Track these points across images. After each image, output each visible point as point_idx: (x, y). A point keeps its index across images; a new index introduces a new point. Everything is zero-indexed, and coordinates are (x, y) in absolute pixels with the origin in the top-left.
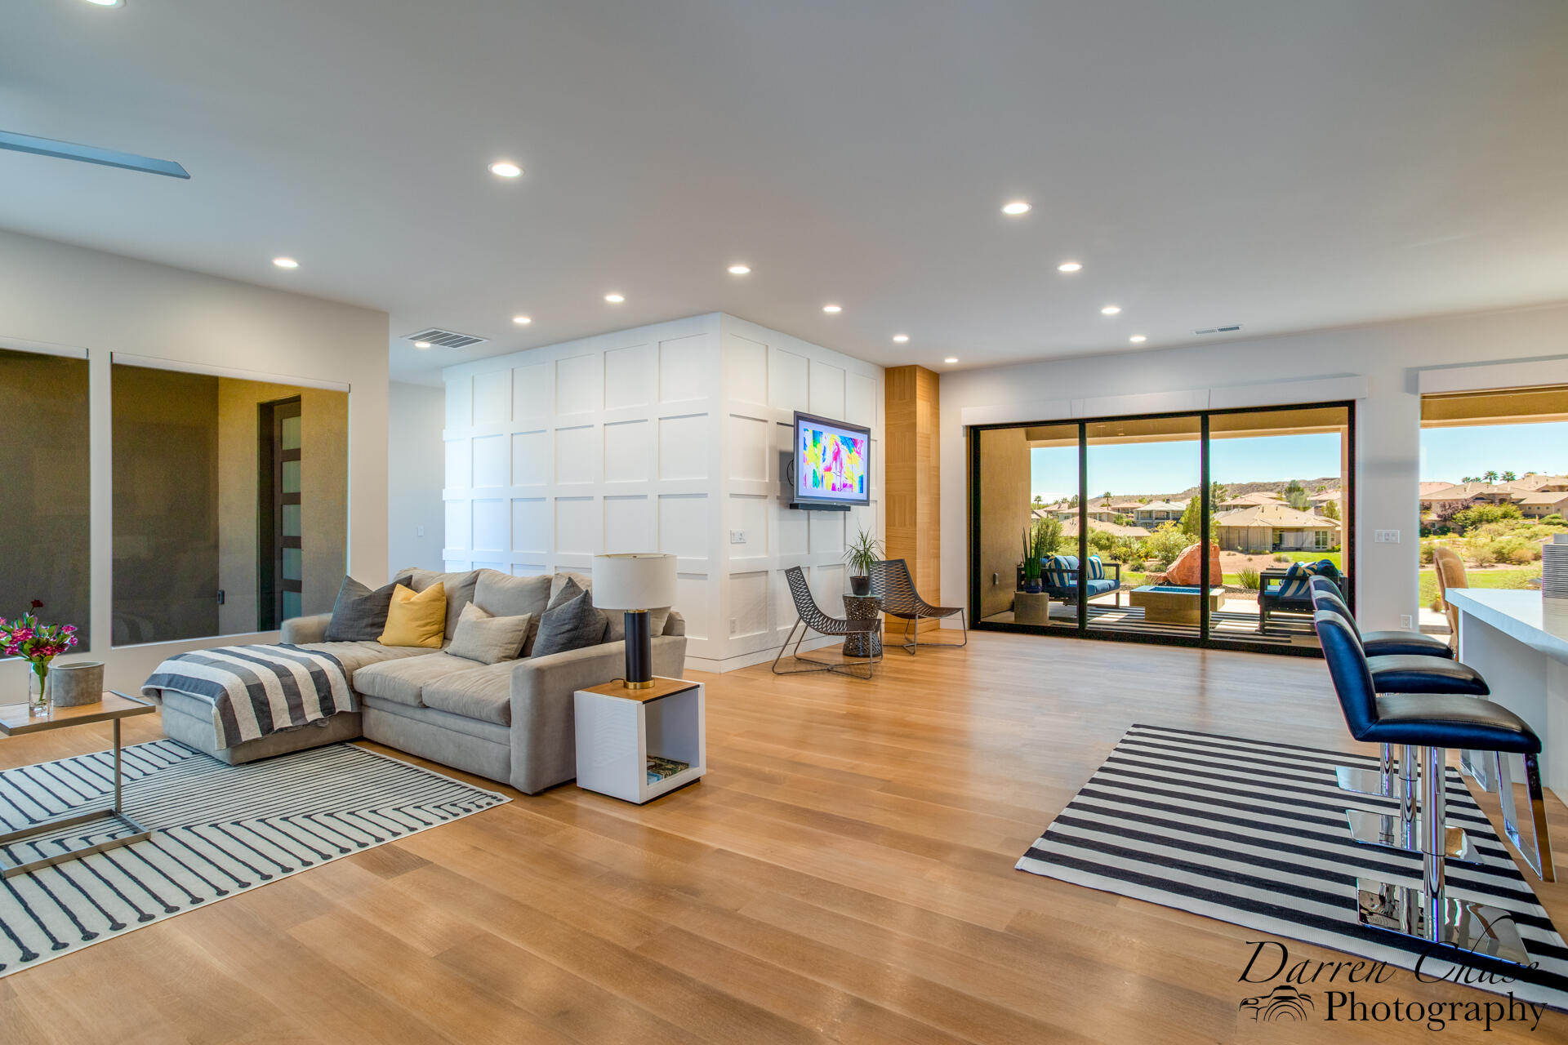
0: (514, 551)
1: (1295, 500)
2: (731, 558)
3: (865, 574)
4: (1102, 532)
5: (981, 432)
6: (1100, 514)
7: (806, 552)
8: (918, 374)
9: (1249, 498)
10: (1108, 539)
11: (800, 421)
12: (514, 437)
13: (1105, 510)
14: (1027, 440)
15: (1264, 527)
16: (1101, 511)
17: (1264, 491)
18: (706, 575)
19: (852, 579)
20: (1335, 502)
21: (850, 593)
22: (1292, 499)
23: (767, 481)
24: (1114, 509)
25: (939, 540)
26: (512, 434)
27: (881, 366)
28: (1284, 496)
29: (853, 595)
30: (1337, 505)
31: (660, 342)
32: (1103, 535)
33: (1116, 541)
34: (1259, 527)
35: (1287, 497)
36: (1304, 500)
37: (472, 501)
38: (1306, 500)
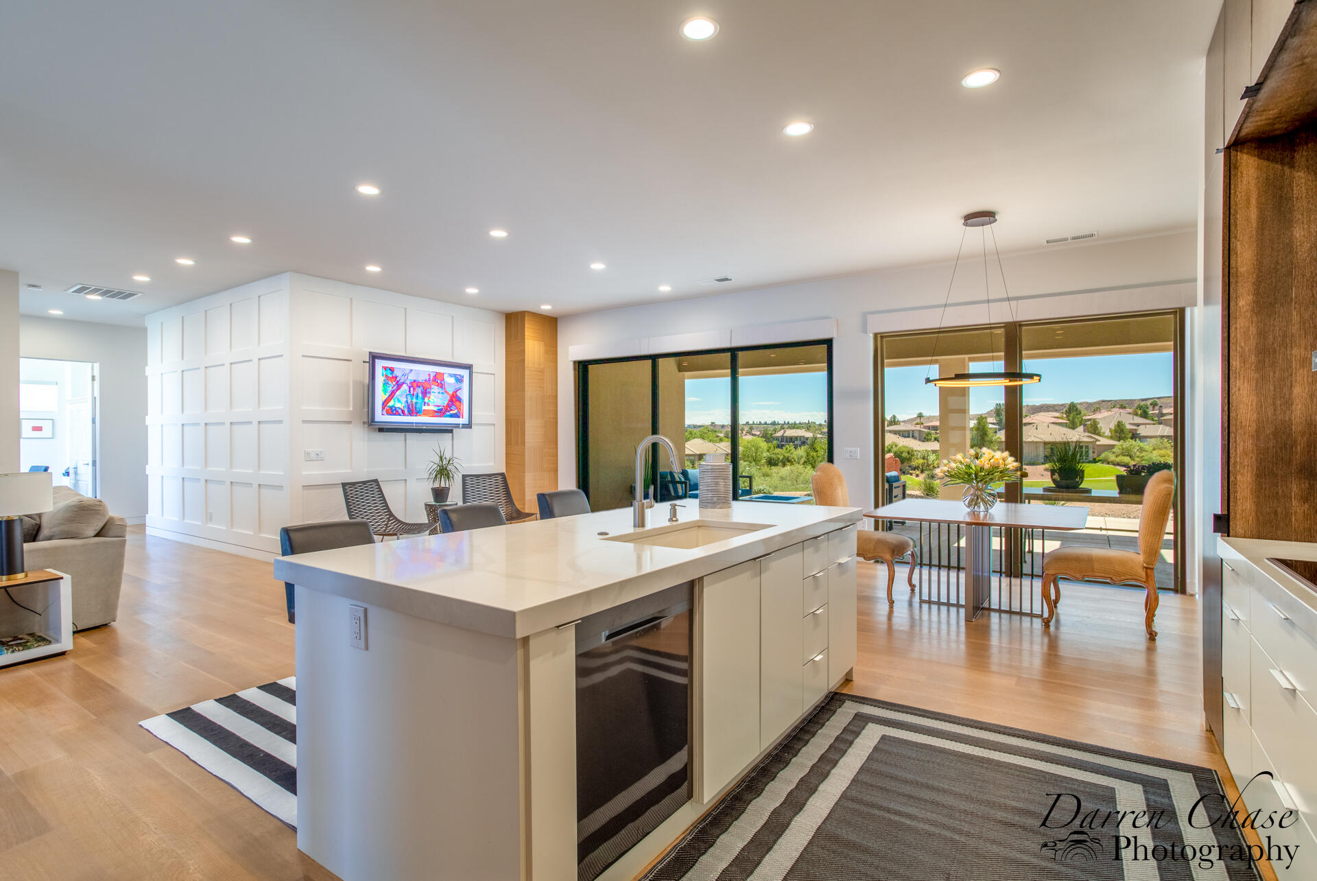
0: (185, 467)
1: (1074, 418)
2: (304, 473)
3: (447, 486)
4: (904, 446)
5: (590, 366)
6: (913, 431)
7: (403, 468)
8: (526, 318)
9: (1036, 417)
10: (908, 453)
11: (376, 360)
12: (184, 373)
13: (918, 427)
14: (680, 371)
15: (1036, 442)
16: (913, 428)
17: (1053, 411)
18: (282, 487)
19: (432, 489)
20: (1097, 420)
21: (431, 501)
22: (1071, 418)
23: (351, 409)
24: (925, 427)
25: (557, 456)
26: (183, 371)
27: (500, 312)
28: (1065, 416)
29: (434, 503)
30: (1099, 423)
31: (259, 296)
32: (904, 449)
33: (915, 453)
34: (1033, 442)
35: (1067, 417)
36: (1080, 419)
37: (162, 425)
38: (1082, 419)
